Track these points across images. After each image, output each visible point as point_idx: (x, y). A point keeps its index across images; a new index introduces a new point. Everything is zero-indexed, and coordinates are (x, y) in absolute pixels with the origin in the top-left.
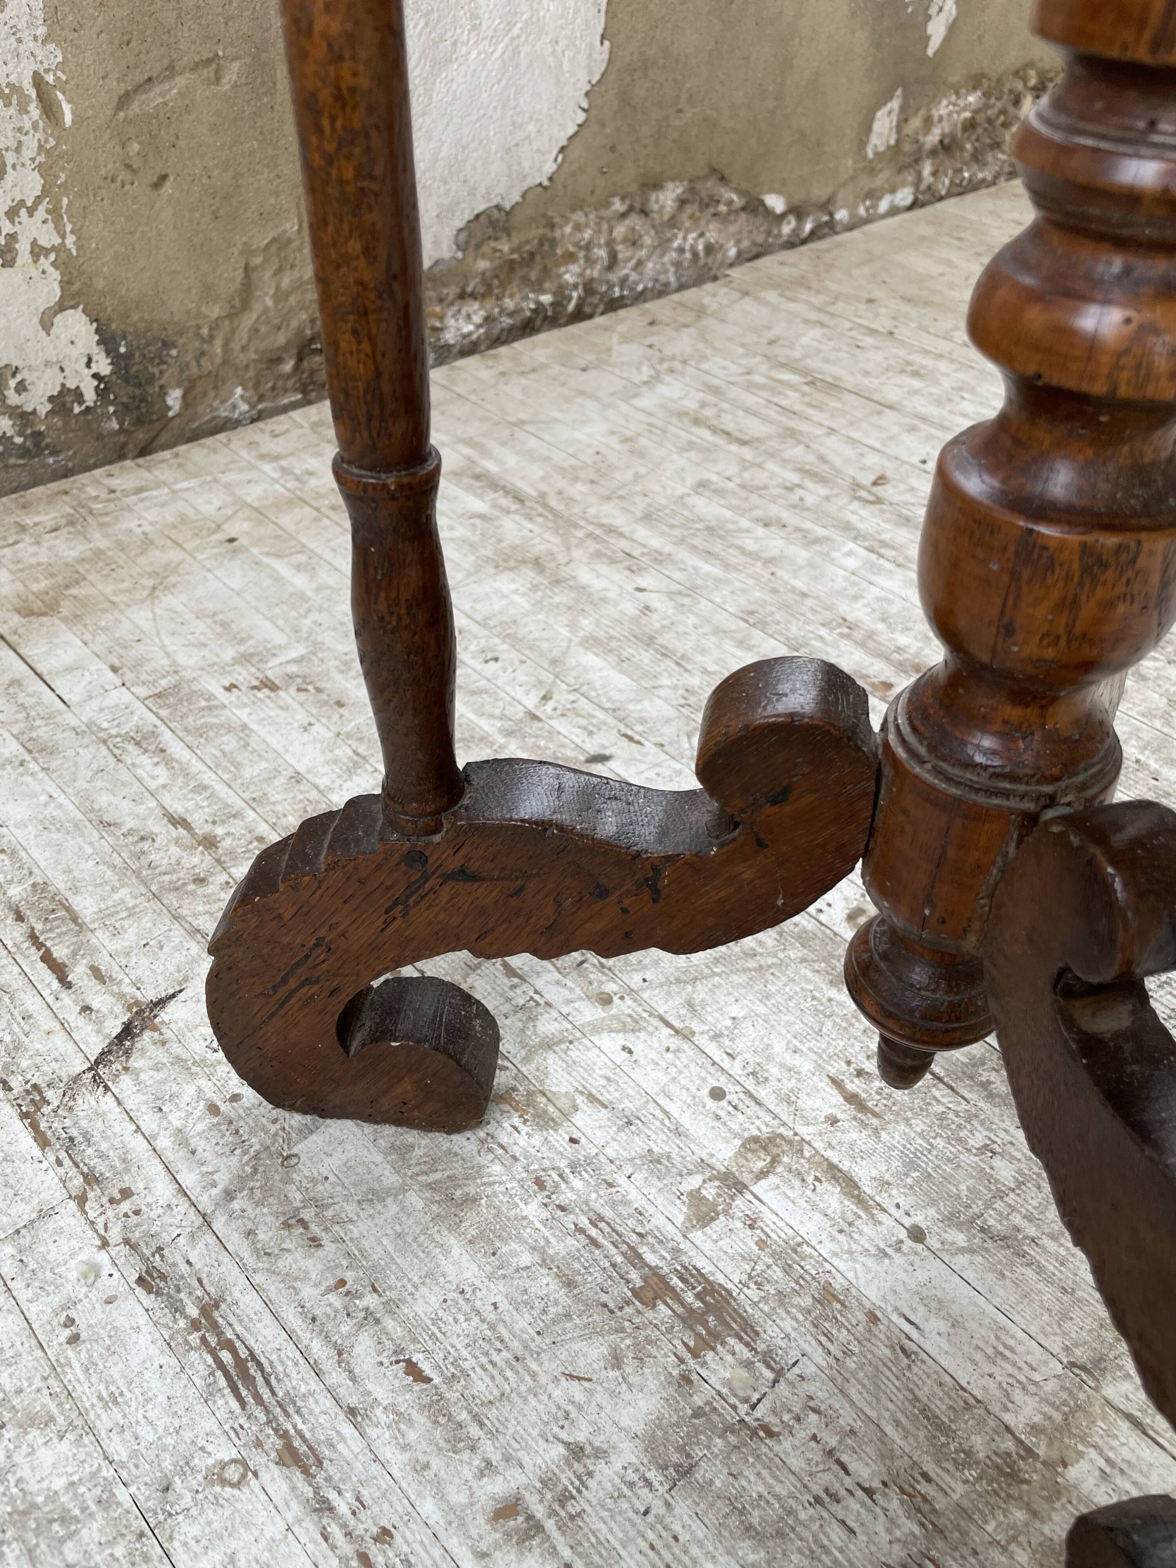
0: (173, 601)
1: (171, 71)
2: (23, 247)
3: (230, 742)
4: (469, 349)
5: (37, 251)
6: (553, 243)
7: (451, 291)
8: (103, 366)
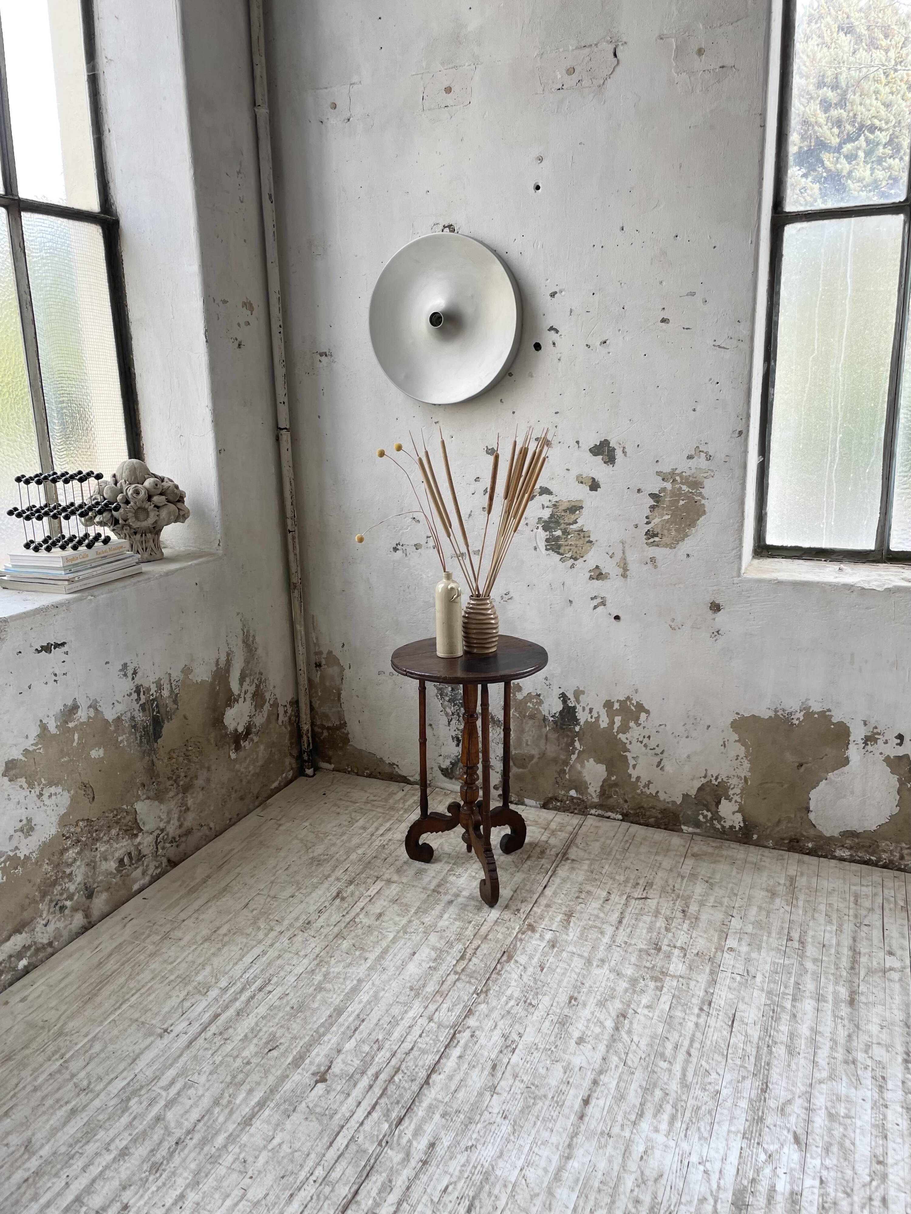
0: (712, 865)
1: (772, 782)
2: (733, 800)
3: (692, 884)
4: (842, 859)
5: (736, 802)
6: (878, 846)
7: (839, 844)
8: (742, 825)
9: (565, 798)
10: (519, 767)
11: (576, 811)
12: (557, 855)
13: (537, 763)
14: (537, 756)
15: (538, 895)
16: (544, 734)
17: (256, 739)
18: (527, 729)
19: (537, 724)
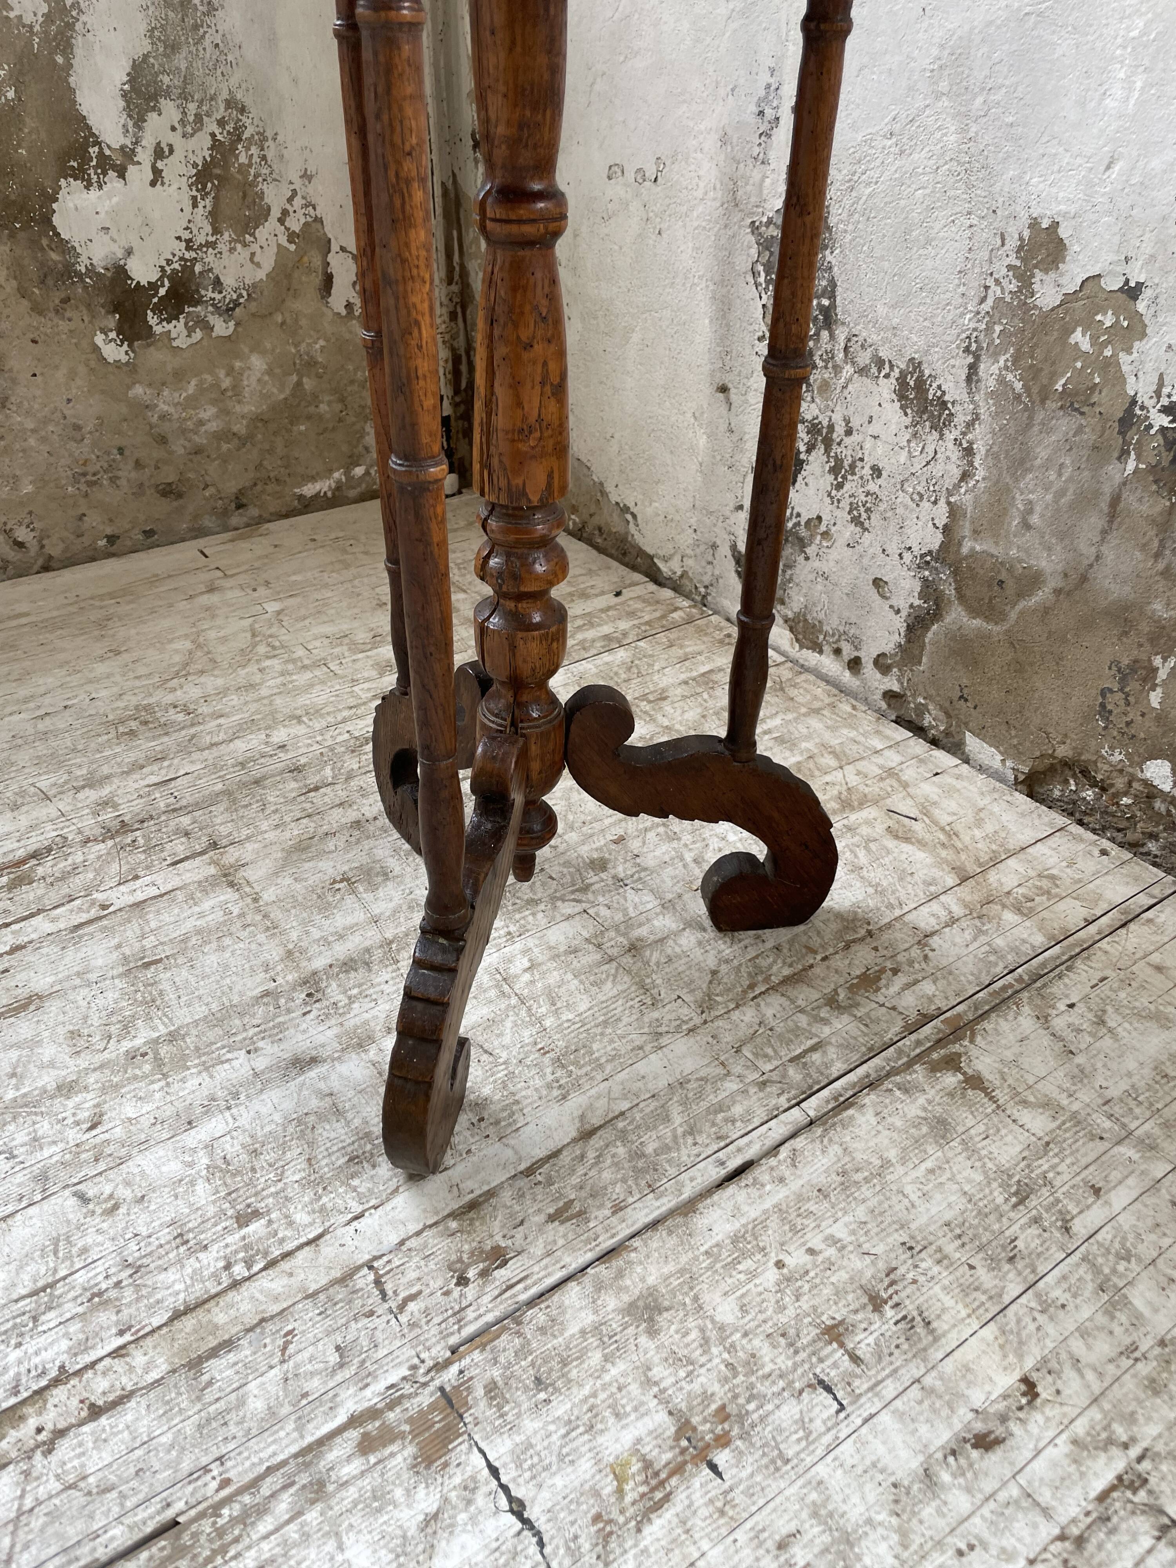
9: (1120, 783)
10: (974, 612)
11: (1152, 846)
12: (925, 1019)
13: (1046, 611)
14: (1053, 583)
15: (667, 1203)
16: (1107, 490)
17: (222, 327)
18: (1042, 454)
19: (1089, 436)
